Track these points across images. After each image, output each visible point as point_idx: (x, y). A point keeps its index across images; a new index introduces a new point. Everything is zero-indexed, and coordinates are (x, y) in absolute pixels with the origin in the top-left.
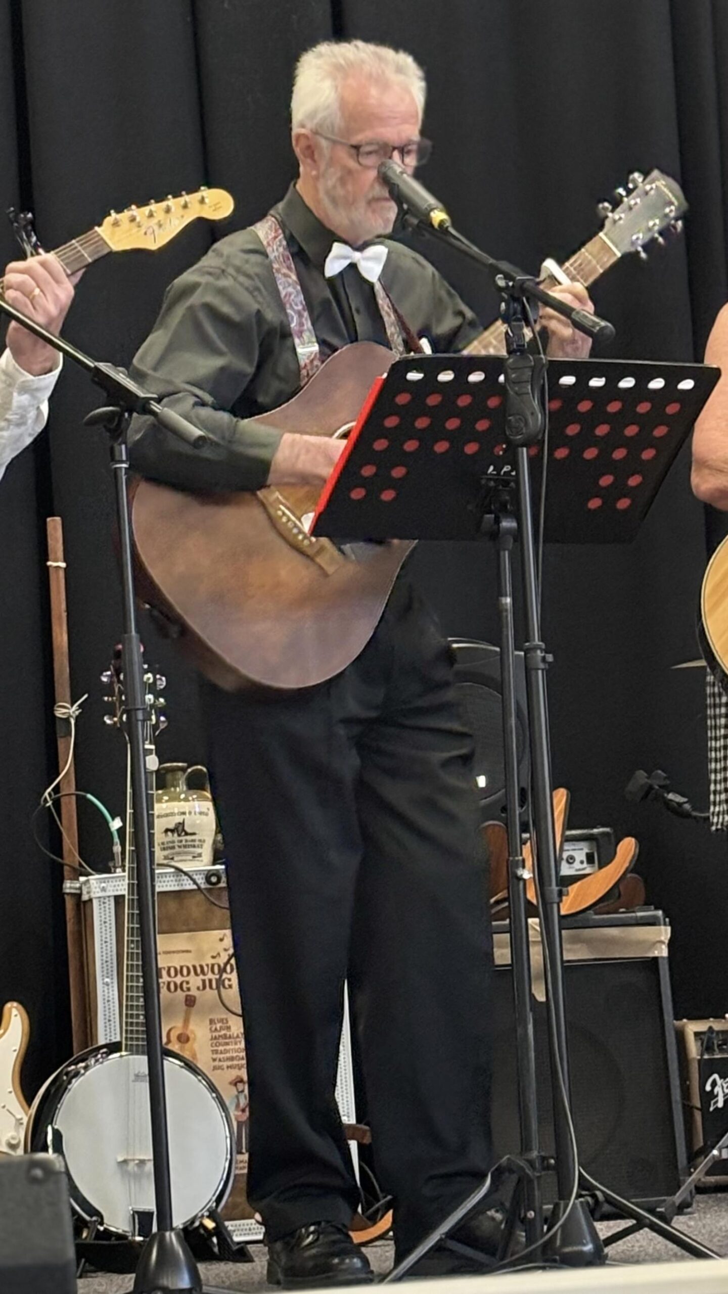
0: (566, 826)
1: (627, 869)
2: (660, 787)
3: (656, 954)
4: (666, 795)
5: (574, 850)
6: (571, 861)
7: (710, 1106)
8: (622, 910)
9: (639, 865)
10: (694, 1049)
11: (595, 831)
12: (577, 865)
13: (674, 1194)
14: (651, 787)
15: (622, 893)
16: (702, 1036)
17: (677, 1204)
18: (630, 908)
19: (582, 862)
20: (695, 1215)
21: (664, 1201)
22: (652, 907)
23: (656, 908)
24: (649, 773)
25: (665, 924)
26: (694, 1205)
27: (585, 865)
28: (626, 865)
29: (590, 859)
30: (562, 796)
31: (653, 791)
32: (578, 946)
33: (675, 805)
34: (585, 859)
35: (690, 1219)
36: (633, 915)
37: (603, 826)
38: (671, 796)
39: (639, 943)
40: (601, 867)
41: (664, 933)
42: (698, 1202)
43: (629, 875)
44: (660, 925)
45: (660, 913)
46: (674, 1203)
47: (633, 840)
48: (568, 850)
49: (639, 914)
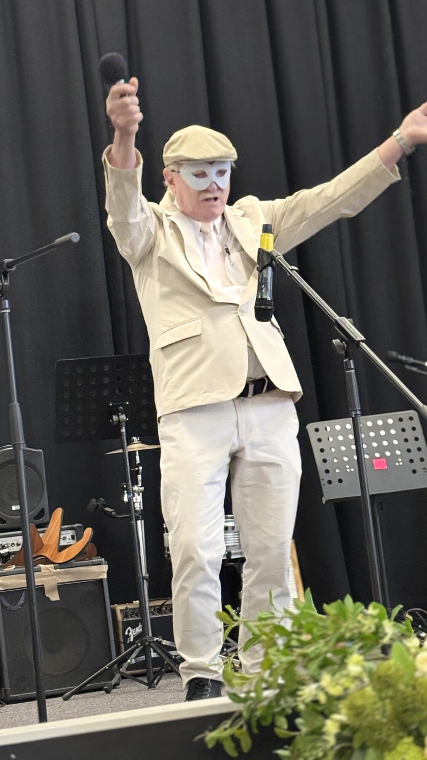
0: (62, 524)
2: (102, 505)
3: (101, 577)
4: (104, 508)
5: (66, 534)
6: (65, 539)
7: (127, 641)
8: (87, 559)
9: (94, 540)
10: (120, 617)
11: (75, 525)
12: (67, 540)
13: (112, 680)
14: (98, 506)
15: (87, 552)
16: (123, 611)
17: (113, 684)
18: (90, 558)
19: (69, 539)
20: (121, 689)
21: (108, 683)
23: (101, 558)
24: (97, 499)
25: (105, 564)
26: (121, 684)
27: (71, 540)
28: (88, 540)
29: (73, 537)
30: (60, 511)
32: (68, 576)
33: (108, 513)
34: (70, 538)
35: (119, 690)
36: (91, 561)
37: (78, 523)
38: (107, 509)
39: (94, 573)
40: (78, 540)
41: (105, 568)
42: (123, 683)
43: (90, 544)
44: (103, 564)
45: (103, 559)
46: (111, 684)
47: (91, 529)
48: (63, 534)
49: (94, 560)
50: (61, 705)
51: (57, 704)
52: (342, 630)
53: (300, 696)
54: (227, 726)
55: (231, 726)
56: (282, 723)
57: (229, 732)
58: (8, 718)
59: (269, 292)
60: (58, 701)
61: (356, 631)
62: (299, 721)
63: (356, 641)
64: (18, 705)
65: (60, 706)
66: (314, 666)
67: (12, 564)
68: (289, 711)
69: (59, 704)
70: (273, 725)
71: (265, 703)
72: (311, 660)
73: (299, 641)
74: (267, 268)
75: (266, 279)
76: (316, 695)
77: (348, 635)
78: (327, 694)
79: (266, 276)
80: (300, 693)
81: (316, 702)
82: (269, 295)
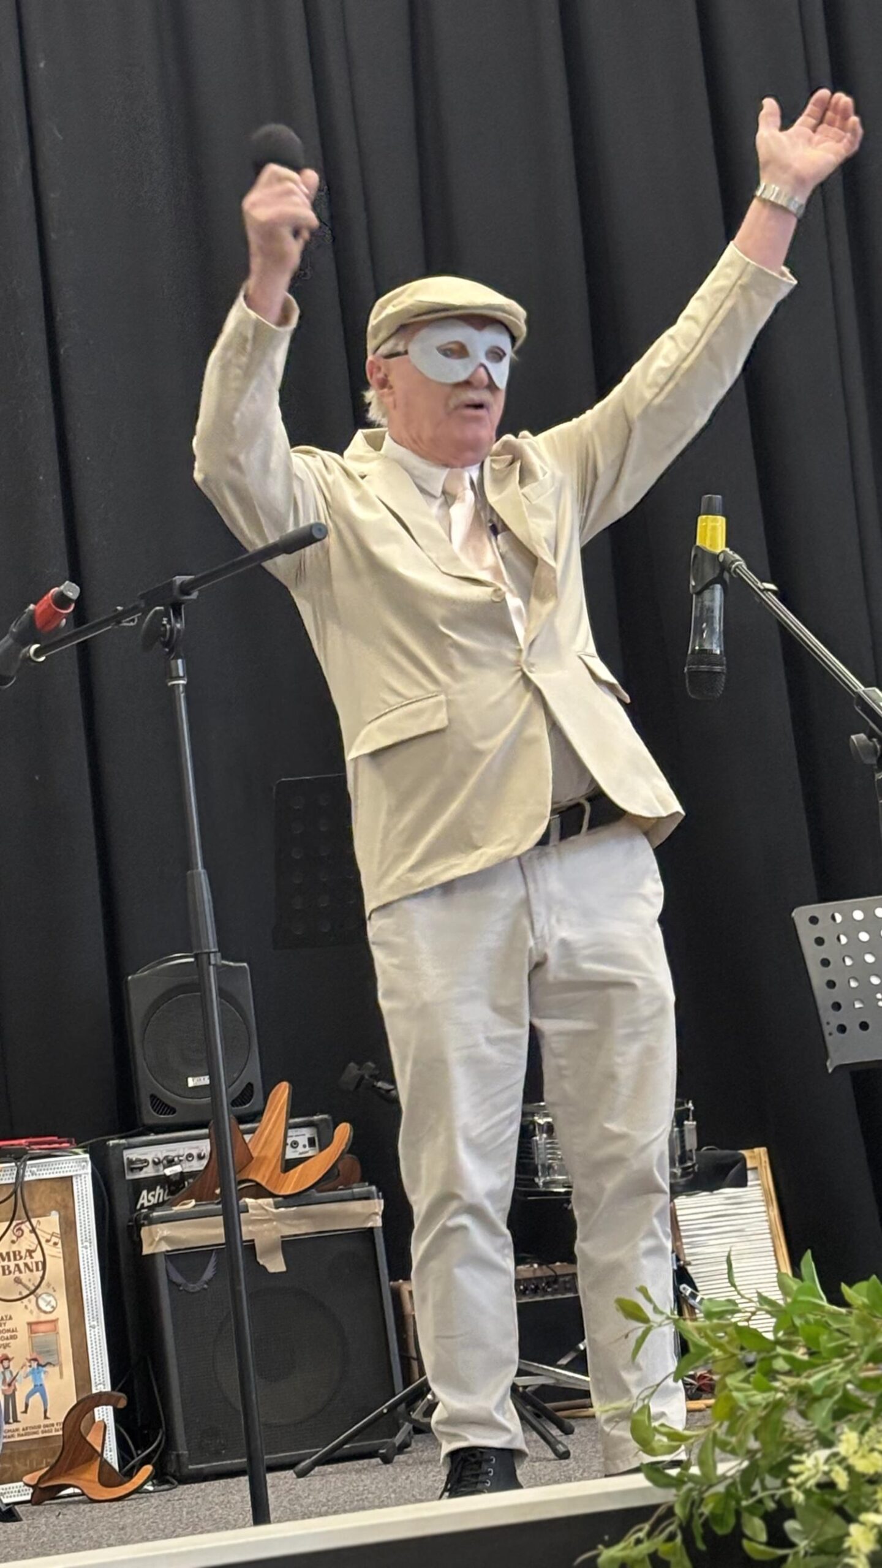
0: (289, 1116)
1: (343, 1151)
2: (371, 1076)
3: (370, 1225)
4: (375, 1083)
5: (297, 1136)
6: (295, 1146)
8: (340, 1187)
9: (355, 1147)
11: (316, 1118)
12: (300, 1149)
13: (395, 1435)
14: (362, 1078)
15: (341, 1173)
17: (397, 1444)
18: (348, 1185)
19: (304, 1146)
20: (415, 1455)
21: (387, 1442)
22: (367, 1184)
23: (371, 1184)
24: (360, 1063)
25: (379, 1198)
26: (413, 1444)
27: (308, 1148)
28: (343, 1147)
29: (311, 1142)
30: (285, 1087)
31: (364, 1081)
32: (303, 1221)
33: (383, 1092)
34: (307, 1143)
35: (409, 1457)
36: (350, 1191)
37: (322, 1113)
38: (380, 1084)
39: (355, 1215)
40: (321, 1150)
41: (378, 1205)
42: (417, 1442)
43: (346, 1157)
44: (373, 1198)
45: (374, 1188)
46: (394, 1444)
47: (348, 1125)
48: (291, 1136)
49: (356, 1190)
50: (293, 1486)
51: (284, 1484)
53: (795, 1475)
54: (641, 1535)
55: (650, 1535)
56: (756, 1528)
57: (646, 1548)
58: (184, 1513)
59: (716, 637)
60: (285, 1477)
62: (790, 1525)
64: (203, 1485)
65: (291, 1489)
66: (823, 1412)
67: (190, 1198)
68: (771, 1505)
69: (287, 1485)
70: (738, 1533)
71: (721, 1488)
72: (817, 1399)
73: (790, 1360)
74: (711, 587)
75: (711, 610)
76: (827, 1473)
78: (849, 1469)
79: (710, 603)
80: (794, 1468)
81: (828, 1486)
82: (716, 643)
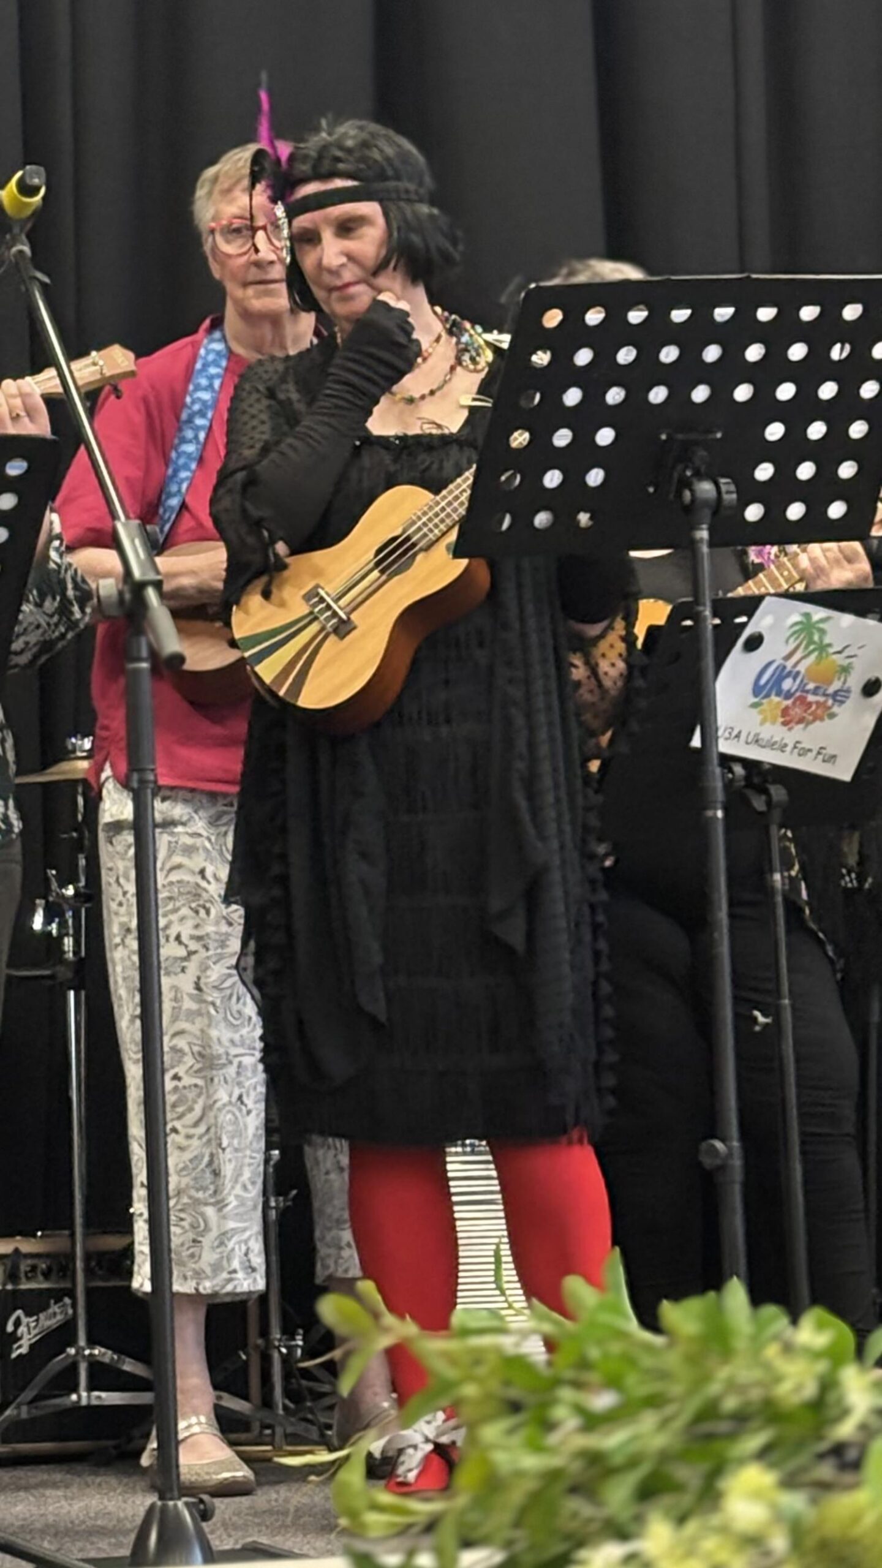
16: (5, 1261)
52: (714, 1388)
61: (755, 1394)
63: (754, 1424)
66: (621, 1491)
77: (730, 1403)
